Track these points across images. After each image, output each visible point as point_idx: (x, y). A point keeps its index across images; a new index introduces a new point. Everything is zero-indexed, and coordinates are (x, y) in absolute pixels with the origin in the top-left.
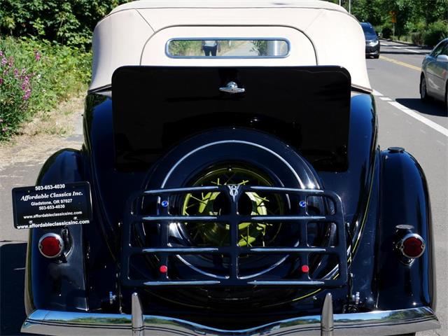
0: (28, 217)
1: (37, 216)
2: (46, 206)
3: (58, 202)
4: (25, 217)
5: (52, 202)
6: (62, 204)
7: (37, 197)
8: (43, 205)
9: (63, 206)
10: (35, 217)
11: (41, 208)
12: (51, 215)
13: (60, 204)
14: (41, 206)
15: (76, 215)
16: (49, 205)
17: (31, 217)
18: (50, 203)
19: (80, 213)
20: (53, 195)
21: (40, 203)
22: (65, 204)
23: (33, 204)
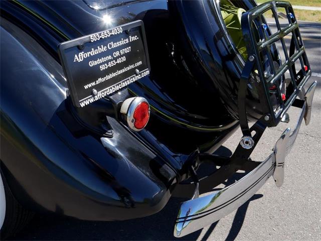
0: (90, 85)
1: (100, 80)
2: (107, 62)
3: (117, 54)
4: (86, 87)
5: (112, 56)
6: (122, 56)
7: (93, 52)
8: (103, 63)
9: (124, 59)
10: (98, 82)
11: (102, 68)
12: (114, 75)
14: (101, 64)
15: (138, 68)
16: (110, 61)
17: (93, 84)
18: (110, 57)
19: (140, 63)
20: (110, 46)
21: (99, 61)
22: (125, 55)
23: (92, 64)
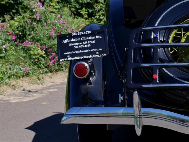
0: (67, 53)
1: (72, 52)
2: (79, 45)
3: (86, 42)
4: (65, 54)
5: (82, 43)
6: (89, 44)
7: (73, 40)
9: (90, 45)
10: (71, 53)
11: (75, 47)
12: (81, 51)
13: (88, 44)
14: (75, 46)
15: (98, 51)
16: (81, 45)
17: (69, 53)
18: (81, 43)
19: (101, 49)
20: (83, 39)
21: (75, 44)
23: (70, 45)
